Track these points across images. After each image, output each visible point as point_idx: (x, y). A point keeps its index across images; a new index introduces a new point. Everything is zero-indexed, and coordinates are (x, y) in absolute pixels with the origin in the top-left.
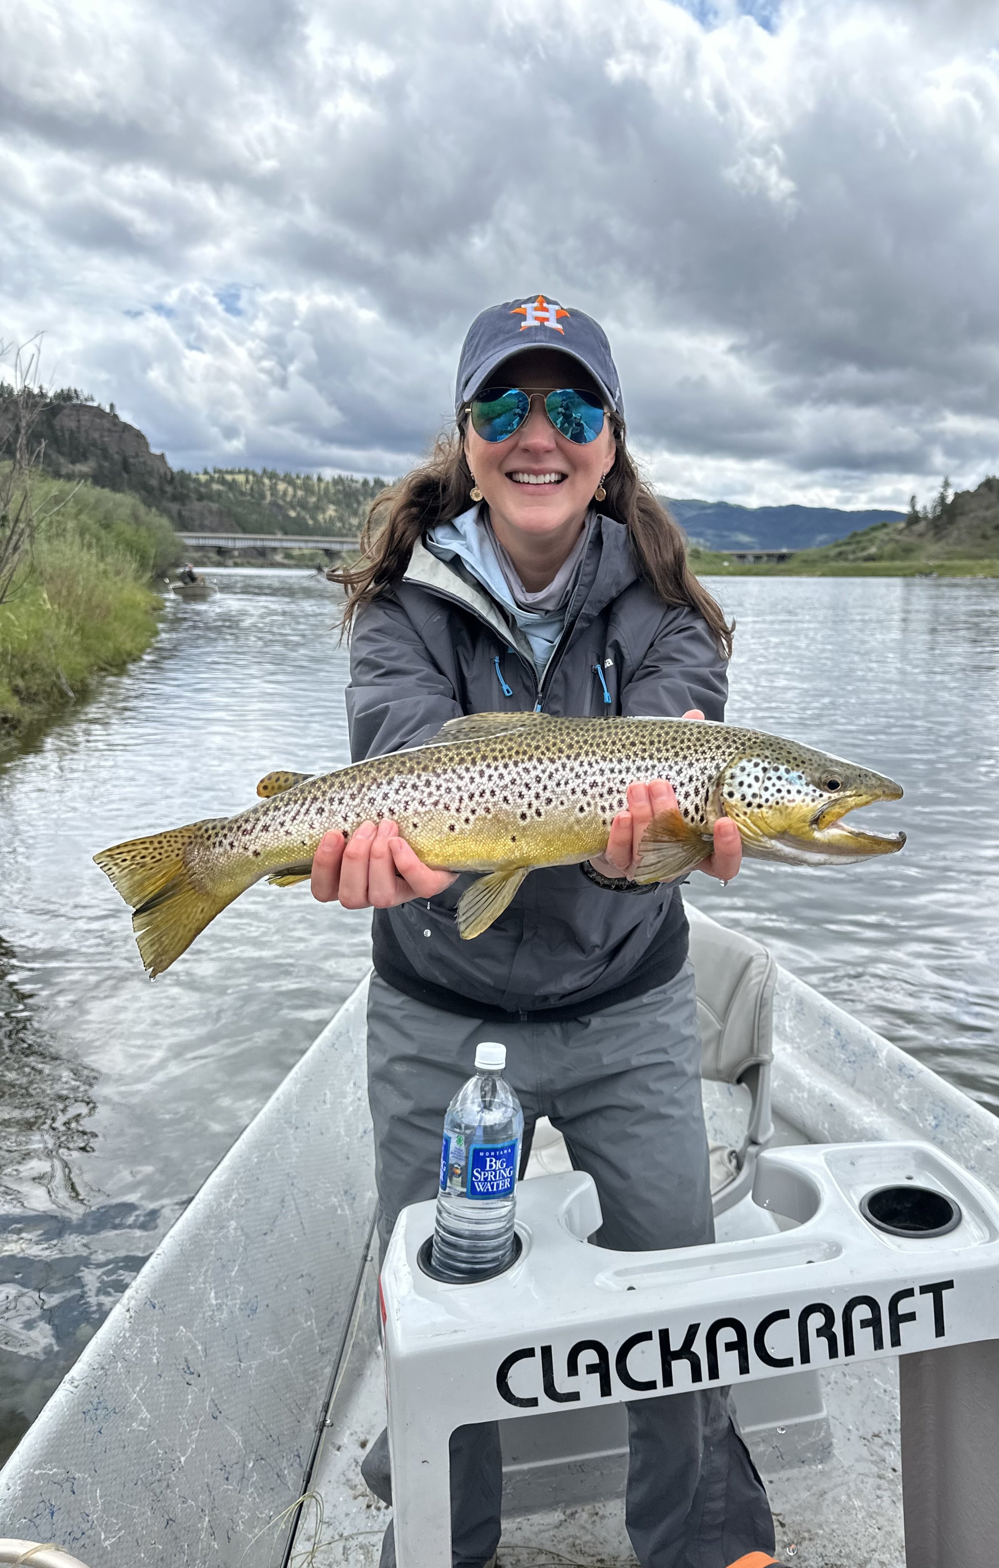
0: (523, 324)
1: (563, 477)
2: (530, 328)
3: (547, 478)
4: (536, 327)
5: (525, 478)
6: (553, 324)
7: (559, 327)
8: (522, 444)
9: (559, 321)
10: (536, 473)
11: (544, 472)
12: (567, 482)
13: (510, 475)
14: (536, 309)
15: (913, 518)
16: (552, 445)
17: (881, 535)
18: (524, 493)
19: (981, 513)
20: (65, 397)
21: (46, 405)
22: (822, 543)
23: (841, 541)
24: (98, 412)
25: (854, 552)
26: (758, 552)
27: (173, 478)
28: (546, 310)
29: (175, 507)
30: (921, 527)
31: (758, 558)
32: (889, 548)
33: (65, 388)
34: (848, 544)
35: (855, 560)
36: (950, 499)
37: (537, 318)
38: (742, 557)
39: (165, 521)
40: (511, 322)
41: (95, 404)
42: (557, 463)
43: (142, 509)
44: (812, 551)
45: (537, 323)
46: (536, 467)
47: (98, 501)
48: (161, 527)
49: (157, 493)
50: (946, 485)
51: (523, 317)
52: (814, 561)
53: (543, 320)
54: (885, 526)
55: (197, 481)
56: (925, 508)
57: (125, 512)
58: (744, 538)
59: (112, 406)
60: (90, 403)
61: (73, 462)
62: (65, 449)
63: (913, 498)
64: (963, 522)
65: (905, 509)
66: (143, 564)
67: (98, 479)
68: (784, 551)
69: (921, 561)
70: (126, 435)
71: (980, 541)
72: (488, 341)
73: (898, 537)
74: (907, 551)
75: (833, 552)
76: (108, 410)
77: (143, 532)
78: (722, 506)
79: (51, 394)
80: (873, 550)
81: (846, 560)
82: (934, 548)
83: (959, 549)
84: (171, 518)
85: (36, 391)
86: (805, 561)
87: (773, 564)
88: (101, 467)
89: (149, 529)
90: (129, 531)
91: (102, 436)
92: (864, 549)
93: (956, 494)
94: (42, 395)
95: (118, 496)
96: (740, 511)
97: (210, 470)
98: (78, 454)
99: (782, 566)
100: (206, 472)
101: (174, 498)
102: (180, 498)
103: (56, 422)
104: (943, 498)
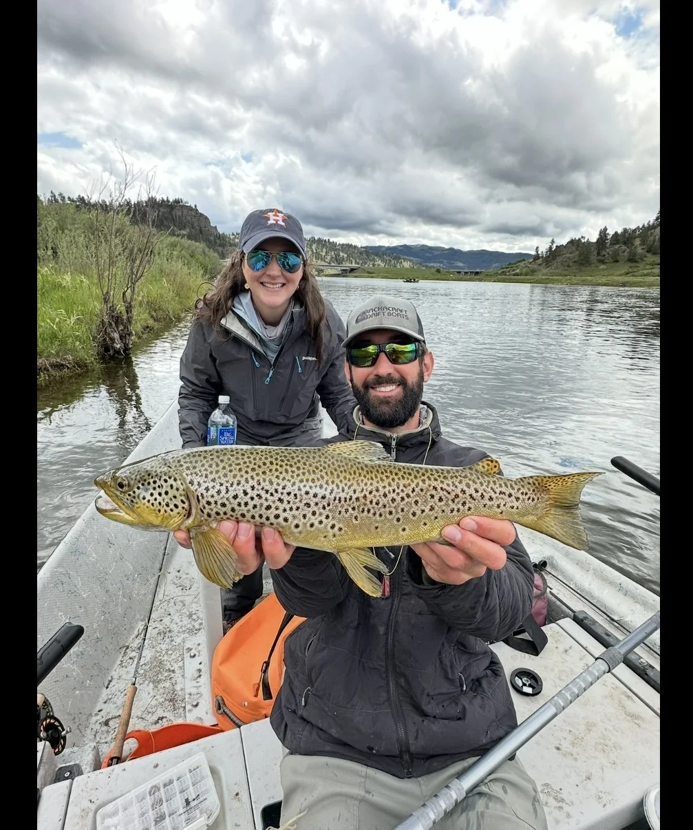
0: (269, 222)
1: (284, 285)
2: (272, 224)
3: (278, 286)
4: (274, 224)
5: (269, 285)
6: (281, 223)
7: (283, 224)
8: (267, 273)
9: (283, 221)
10: (273, 284)
11: (276, 284)
12: (285, 287)
13: (262, 283)
14: (274, 215)
15: (537, 257)
16: (280, 274)
17: (522, 264)
18: (268, 290)
19: (568, 255)
20: (177, 202)
21: (170, 205)
22: (496, 267)
23: (504, 266)
24: (190, 208)
25: (509, 272)
26: (466, 270)
27: (219, 237)
28: (278, 216)
29: (220, 249)
30: (540, 261)
31: (466, 273)
32: (524, 270)
33: (177, 198)
34: (507, 268)
35: (509, 275)
36: (554, 248)
37: (274, 220)
38: (459, 272)
39: (216, 255)
40: (264, 221)
41: (189, 205)
42: (282, 280)
43: (207, 250)
44: (491, 270)
45: (274, 222)
46: (273, 282)
47: (189, 245)
48: (214, 257)
49: (213, 242)
50: (553, 242)
51: (269, 219)
52: (491, 275)
53: (277, 221)
54: (524, 260)
55: (229, 238)
56: (542, 252)
57: (200, 250)
58: (461, 264)
59: (196, 206)
60: (186, 204)
61: (180, 230)
62: (177, 224)
63: (537, 248)
64: (559, 259)
65: (533, 253)
66: (206, 272)
67: (190, 237)
68: (477, 270)
69: (539, 276)
70: (201, 218)
71: (566, 268)
72: (254, 228)
73: (529, 265)
74: (533, 272)
75: (500, 272)
76: (194, 207)
77: (207, 259)
78: (451, 249)
79: (171, 200)
80: (518, 271)
81: (506, 275)
82: (545, 271)
83: (557, 271)
84: (218, 253)
85: (165, 199)
86: (487, 275)
87: (473, 276)
88: (191, 231)
89: (209, 258)
90: (201, 258)
91: (191, 219)
92: (513, 271)
93: (557, 246)
94: (168, 201)
95: (197, 244)
96: (459, 252)
97: (235, 234)
98: (183, 227)
99: (477, 277)
100: (233, 234)
101: (220, 245)
102: (223, 245)
103: (173, 213)
104: (551, 248)
